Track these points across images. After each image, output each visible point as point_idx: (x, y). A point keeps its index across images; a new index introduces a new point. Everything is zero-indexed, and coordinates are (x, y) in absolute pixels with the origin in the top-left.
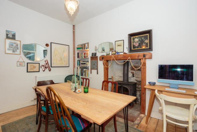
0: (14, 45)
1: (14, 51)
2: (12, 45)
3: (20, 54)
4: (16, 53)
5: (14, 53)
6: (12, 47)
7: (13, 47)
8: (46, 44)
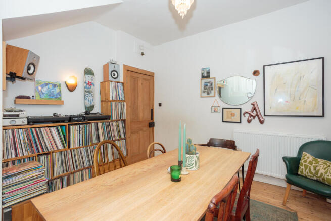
0: (209, 85)
1: (208, 94)
2: (207, 85)
3: (215, 96)
4: (210, 95)
5: (208, 95)
6: (206, 89)
7: (207, 87)
8: (253, 71)
